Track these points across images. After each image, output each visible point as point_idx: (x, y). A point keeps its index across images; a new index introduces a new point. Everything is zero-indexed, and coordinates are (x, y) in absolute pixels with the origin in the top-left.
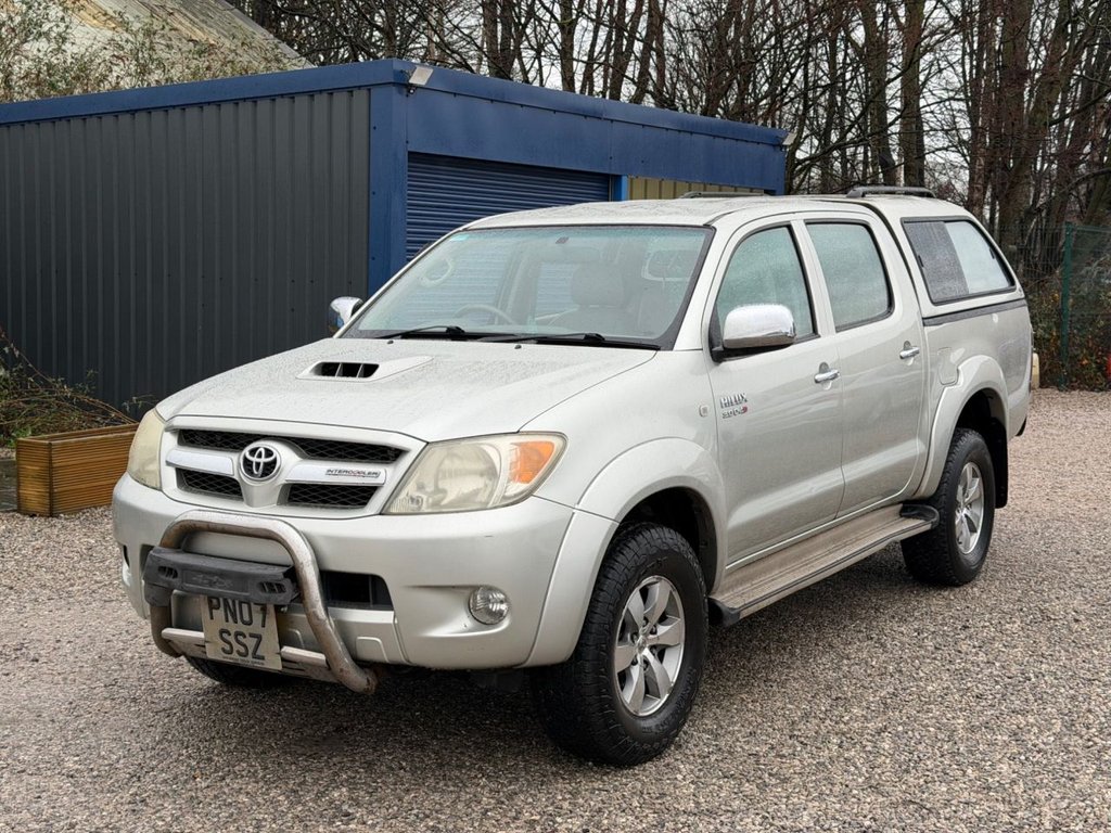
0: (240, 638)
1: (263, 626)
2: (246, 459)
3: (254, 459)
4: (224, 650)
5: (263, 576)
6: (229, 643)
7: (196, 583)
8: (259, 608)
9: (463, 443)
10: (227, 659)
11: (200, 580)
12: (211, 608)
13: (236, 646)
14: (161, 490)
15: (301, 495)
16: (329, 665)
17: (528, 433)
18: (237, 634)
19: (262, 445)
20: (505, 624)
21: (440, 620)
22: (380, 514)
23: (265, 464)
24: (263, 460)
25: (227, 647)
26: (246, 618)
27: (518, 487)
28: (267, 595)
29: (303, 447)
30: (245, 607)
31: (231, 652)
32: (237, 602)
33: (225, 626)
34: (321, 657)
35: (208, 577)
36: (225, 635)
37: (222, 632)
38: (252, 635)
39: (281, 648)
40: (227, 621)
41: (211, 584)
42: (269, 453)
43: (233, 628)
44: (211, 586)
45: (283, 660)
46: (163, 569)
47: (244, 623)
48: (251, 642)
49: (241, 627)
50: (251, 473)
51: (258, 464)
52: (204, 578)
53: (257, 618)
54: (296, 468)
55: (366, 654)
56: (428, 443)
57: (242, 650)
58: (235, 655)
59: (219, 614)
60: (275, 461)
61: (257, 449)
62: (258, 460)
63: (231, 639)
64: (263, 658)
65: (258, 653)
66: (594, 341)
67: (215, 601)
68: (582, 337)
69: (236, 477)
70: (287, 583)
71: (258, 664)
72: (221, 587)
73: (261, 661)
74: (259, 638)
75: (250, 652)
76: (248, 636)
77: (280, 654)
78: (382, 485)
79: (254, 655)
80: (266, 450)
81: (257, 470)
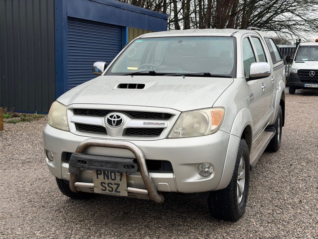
0: (110, 185)
1: (121, 180)
2: (108, 119)
3: (113, 119)
4: (102, 190)
5: (125, 163)
6: (105, 187)
7: (95, 166)
8: (119, 174)
9: (194, 112)
10: (104, 193)
11: (97, 165)
12: (98, 174)
13: (108, 188)
14: (69, 131)
15: (130, 132)
16: (149, 194)
17: (215, 107)
18: (109, 184)
19: (115, 114)
20: (212, 176)
21: (190, 176)
22: (167, 138)
23: (117, 121)
24: (116, 120)
25: (104, 189)
26: (113, 177)
27: (214, 127)
28: (127, 169)
29: (130, 114)
30: (113, 174)
31: (105, 190)
32: (109, 172)
33: (104, 181)
34: (146, 191)
35: (100, 163)
36: (103, 184)
37: (102, 183)
38: (115, 184)
39: (127, 188)
40: (104, 179)
41: (102, 166)
42: (118, 117)
43: (107, 181)
44: (102, 167)
45: (128, 192)
46: (79, 161)
47: (112, 179)
48: (114, 187)
49: (110, 181)
50: (112, 125)
51: (114, 121)
52: (98, 164)
53: (118, 178)
54: (129, 122)
55: (162, 189)
56: (182, 112)
57: (111, 189)
58: (107, 191)
59: (101, 177)
60: (121, 120)
61: (113, 115)
62: (114, 120)
63: (106, 186)
64: (120, 192)
65: (118, 190)
66: (207, 75)
67: (99, 172)
68: (203, 74)
69: (104, 126)
70: (135, 165)
71: (117, 194)
72: (106, 167)
73: (119, 193)
74: (118, 185)
75: (114, 190)
76: (113, 184)
77: (127, 190)
78: (166, 128)
79: (116, 191)
80: (117, 116)
81: (114, 123)
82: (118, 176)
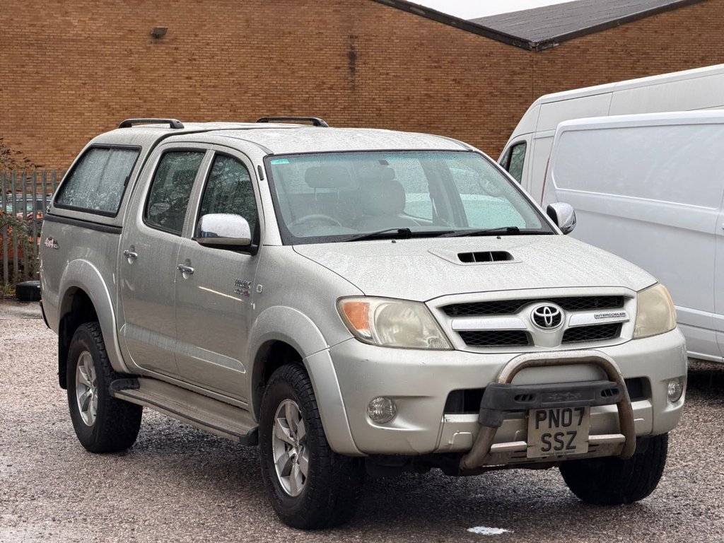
0: (559, 437)
1: (579, 424)
3: (545, 315)
4: (543, 450)
6: (549, 444)
8: (578, 412)
10: (546, 454)
12: (538, 419)
13: (554, 444)
14: (455, 350)
18: (557, 435)
19: (545, 305)
22: (633, 339)
24: (551, 315)
25: (546, 446)
26: (567, 421)
28: (608, 397)
30: (567, 414)
31: (549, 449)
33: (548, 431)
34: (620, 436)
35: (561, 394)
36: (547, 439)
37: (544, 436)
38: (568, 433)
39: (589, 437)
40: (550, 427)
41: (564, 399)
42: (553, 310)
43: (554, 431)
45: (590, 446)
47: (564, 425)
48: (566, 439)
49: (561, 429)
50: (545, 325)
51: (548, 319)
53: (575, 420)
54: (572, 318)
57: (559, 445)
58: (552, 451)
59: (544, 424)
62: (548, 315)
63: (551, 440)
64: (574, 447)
65: (572, 445)
67: (542, 415)
69: (530, 329)
71: (570, 453)
72: (572, 400)
73: (573, 450)
74: (574, 434)
75: (565, 445)
76: (565, 434)
77: (588, 441)
78: (628, 321)
79: (568, 448)
80: (550, 308)
81: (549, 322)
82: (577, 415)
